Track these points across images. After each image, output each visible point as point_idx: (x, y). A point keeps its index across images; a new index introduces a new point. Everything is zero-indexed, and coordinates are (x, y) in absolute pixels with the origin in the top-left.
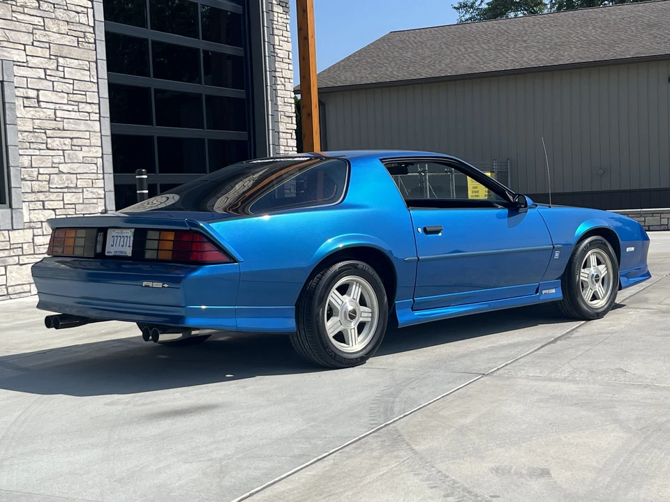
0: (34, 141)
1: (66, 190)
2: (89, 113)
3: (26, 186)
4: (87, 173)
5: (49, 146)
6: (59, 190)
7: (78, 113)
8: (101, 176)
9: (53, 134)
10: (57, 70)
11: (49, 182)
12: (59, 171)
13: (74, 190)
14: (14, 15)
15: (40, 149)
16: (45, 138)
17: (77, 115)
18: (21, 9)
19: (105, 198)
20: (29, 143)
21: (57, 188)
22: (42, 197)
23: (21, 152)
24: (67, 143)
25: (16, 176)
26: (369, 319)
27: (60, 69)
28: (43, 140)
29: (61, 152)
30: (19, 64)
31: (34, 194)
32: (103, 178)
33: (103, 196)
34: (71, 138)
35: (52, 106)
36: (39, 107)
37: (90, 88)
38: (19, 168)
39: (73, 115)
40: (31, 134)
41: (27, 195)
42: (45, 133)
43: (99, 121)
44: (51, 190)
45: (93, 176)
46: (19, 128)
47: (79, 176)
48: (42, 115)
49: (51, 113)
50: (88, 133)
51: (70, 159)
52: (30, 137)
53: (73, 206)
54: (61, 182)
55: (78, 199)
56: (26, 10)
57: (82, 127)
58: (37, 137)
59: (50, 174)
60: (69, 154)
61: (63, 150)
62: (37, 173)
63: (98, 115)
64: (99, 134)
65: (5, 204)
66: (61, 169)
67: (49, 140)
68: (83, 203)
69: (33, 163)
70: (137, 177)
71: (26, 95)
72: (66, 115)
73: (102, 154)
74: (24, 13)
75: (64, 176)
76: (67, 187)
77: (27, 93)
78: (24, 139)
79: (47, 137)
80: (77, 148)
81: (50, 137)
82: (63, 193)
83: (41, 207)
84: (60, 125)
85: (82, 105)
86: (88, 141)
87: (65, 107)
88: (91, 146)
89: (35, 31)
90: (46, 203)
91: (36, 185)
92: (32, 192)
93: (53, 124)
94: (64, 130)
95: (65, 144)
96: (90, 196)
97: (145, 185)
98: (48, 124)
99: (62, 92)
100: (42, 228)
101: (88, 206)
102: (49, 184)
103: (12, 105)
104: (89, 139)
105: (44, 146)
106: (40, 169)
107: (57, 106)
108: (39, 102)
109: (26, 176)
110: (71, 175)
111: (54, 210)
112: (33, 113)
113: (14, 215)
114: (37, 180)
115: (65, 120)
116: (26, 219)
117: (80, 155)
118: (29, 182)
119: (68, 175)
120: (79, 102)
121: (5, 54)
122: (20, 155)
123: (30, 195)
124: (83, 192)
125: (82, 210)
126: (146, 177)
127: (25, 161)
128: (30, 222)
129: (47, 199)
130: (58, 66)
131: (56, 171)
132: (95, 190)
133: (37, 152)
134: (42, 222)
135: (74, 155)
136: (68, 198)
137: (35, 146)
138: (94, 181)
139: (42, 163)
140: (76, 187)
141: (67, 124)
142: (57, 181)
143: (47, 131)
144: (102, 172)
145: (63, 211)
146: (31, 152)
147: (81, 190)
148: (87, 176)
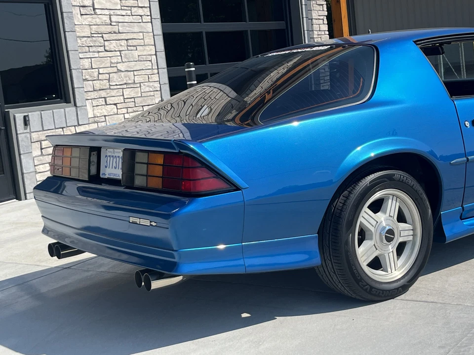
0: (92, 45)
1: (125, 86)
2: (141, 16)
3: (88, 86)
4: (143, 70)
5: (107, 48)
6: (118, 87)
7: (131, 17)
8: (156, 71)
9: (109, 37)
11: (109, 80)
12: (118, 69)
13: (132, 86)
15: (99, 52)
16: (103, 41)
17: (131, 19)
19: (161, 90)
20: (88, 47)
21: (116, 85)
22: (103, 94)
23: (81, 56)
24: (123, 44)
25: (77, 77)
26: (411, 238)
28: (100, 43)
29: (119, 52)
31: (96, 92)
32: (158, 73)
33: (159, 89)
34: (127, 40)
35: (107, 12)
36: (95, 14)
38: (80, 70)
39: (127, 19)
40: (89, 39)
41: (90, 94)
42: (102, 37)
43: (151, 22)
44: (112, 87)
45: (149, 72)
46: (78, 34)
47: (136, 73)
48: (98, 21)
49: (106, 19)
50: (141, 34)
51: (127, 59)
52: (89, 42)
53: (133, 100)
54: (119, 80)
55: (137, 93)
57: (136, 29)
58: (95, 41)
59: (109, 74)
60: (126, 55)
61: (120, 51)
62: (97, 73)
63: (149, 17)
64: (152, 34)
65: (70, 103)
66: (119, 68)
67: (106, 43)
68: (141, 97)
69: (93, 65)
70: (186, 70)
71: (82, 5)
72: (121, 19)
73: (156, 52)
75: (123, 74)
76: (125, 84)
77: (82, 2)
78: (82, 44)
79: (104, 41)
80: (132, 48)
81: (107, 41)
82: (123, 89)
83: (104, 103)
84: (116, 29)
85: (134, 10)
86: (142, 41)
87: (119, 12)
88: (145, 45)
90: (107, 99)
91: (98, 85)
92: (94, 90)
93: (109, 29)
94: (120, 33)
95: (121, 45)
96: (147, 89)
97: (194, 76)
98: (103, 29)
100: (106, 121)
101: (145, 98)
102: (109, 82)
103: (69, 14)
104: (143, 39)
105: (102, 49)
106: (100, 70)
107: (112, 12)
108: (94, 9)
109: (87, 77)
110: (129, 73)
111: (115, 104)
112: (90, 19)
113: (79, 113)
114: (98, 80)
115: (120, 24)
116: (90, 115)
117: (136, 53)
118: (91, 82)
119: (126, 73)
120: (131, 7)
122: (80, 58)
123: (92, 93)
124: (140, 87)
125: (141, 103)
126: (194, 69)
127: (86, 63)
128: (95, 117)
129: (108, 95)
131: (115, 70)
132: (151, 84)
133: (96, 55)
134: (105, 116)
135: (130, 55)
136: (127, 93)
137: (94, 49)
138: (149, 76)
139: (101, 64)
140: (134, 83)
141: (122, 27)
142: (116, 79)
143: (104, 35)
144: (157, 68)
145: (124, 105)
146: (91, 55)
147: (138, 85)
148: (143, 72)
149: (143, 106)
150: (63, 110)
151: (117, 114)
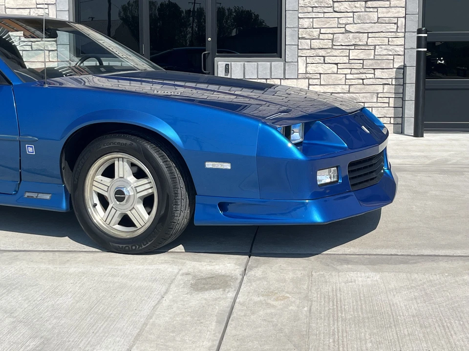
0: (317, 6)
1: (353, 47)
3: (304, 44)
4: (381, 32)
5: (336, 9)
6: (344, 47)
8: (402, 35)
11: (332, 40)
13: (363, 47)
15: (324, 13)
19: (404, 55)
20: (313, 7)
21: (342, 45)
22: (322, 53)
23: (301, 15)
25: (292, 35)
28: (328, 4)
29: (352, 14)
31: (313, 50)
32: (404, 37)
33: (402, 53)
34: (365, 2)
38: (297, 29)
41: (305, 51)
44: (334, 47)
45: (391, 35)
47: (371, 35)
51: (361, 20)
52: (313, 3)
53: (361, 62)
54: (346, 40)
55: (370, 54)
58: (321, 2)
59: (334, 34)
60: (360, 16)
61: (354, 12)
62: (319, 33)
65: (281, 58)
66: (347, 29)
67: (336, 4)
68: (374, 59)
69: (314, 25)
73: (406, 14)
75: (351, 35)
76: (354, 45)
78: (305, 5)
79: (334, 2)
80: (371, 10)
81: (337, 2)
82: (350, 50)
83: (322, 62)
86: (388, 3)
88: (390, 7)
90: (326, 58)
91: (315, 44)
92: (311, 49)
95: (356, 7)
96: (385, 52)
100: (320, 78)
101: (379, 61)
102: (332, 42)
105: (331, 10)
106: (322, 29)
109: (304, 36)
110: (361, 34)
111: (337, 64)
113: (287, 67)
114: (318, 39)
116: (302, 70)
117: (374, 16)
118: (309, 41)
119: (357, 34)
122: (299, 18)
123: (308, 51)
124: (374, 49)
125: (371, 65)
127: (306, 23)
128: (307, 73)
129: (328, 55)
131: (343, 30)
132: (391, 47)
133: (321, 15)
134: (320, 74)
135: (365, 17)
136: (354, 54)
137: (319, 10)
138: (390, 39)
139: (325, 24)
140: (367, 45)
142: (341, 39)
144: (404, 31)
145: (348, 66)
146: (313, 15)
147: (372, 48)
148: (382, 35)
149: (374, 69)
150: (269, 63)
151: (337, 73)
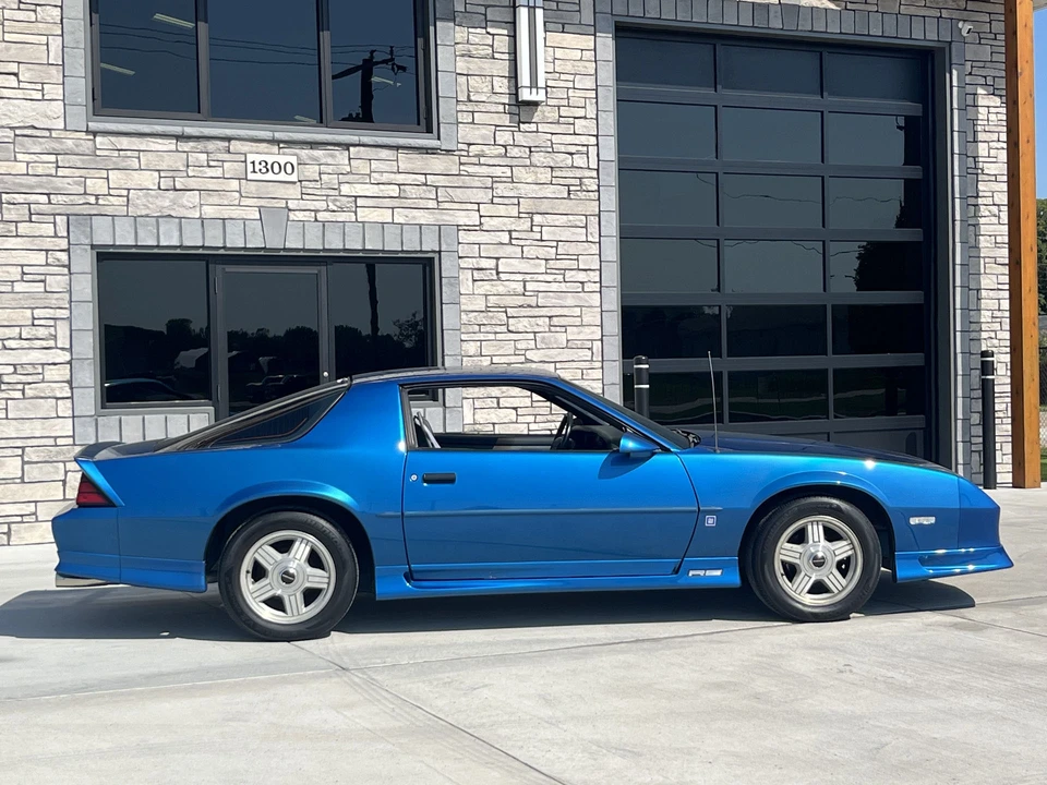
0: (486, 323)
2: (582, 283)
4: (573, 361)
5: (512, 328)
7: (563, 284)
8: (598, 365)
9: (518, 312)
10: (532, 231)
12: (526, 359)
14: (462, 168)
15: (496, 333)
16: (506, 318)
17: (563, 287)
18: (475, 160)
20: (479, 325)
22: (495, 392)
23: (464, 337)
24: (541, 323)
27: (535, 228)
28: (500, 320)
29: (532, 335)
30: (469, 229)
31: (482, 389)
32: (602, 367)
34: (550, 317)
35: (520, 277)
36: (499, 279)
37: (585, 250)
38: (460, 358)
39: (554, 287)
40: (482, 314)
41: (471, 390)
42: (506, 312)
43: (600, 292)
45: (587, 365)
46: (463, 307)
47: (558, 366)
48: (501, 289)
49: (519, 287)
50: (578, 309)
51: (546, 344)
52: (481, 318)
53: (548, 404)
56: (483, 160)
57: (570, 301)
58: (492, 318)
60: (544, 338)
61: (535, 333)
62: (489, 362)
63: (598, 285)
64: (599, 309)
65: (436, 400)
66: (529, 357)
67: (512, 321)
69: (483, 351)
70: (635, 366)
71: (476, 267)
72: (543, 286)
73: (602, 336)
74: (480, 164)
77: (477, 263)
78: (469, 321)
79: (508, 317)
80: (558, 329)
81: (513, 317)
83: (496, 406)
84: (532, 301)
85: (568, 274)
86: (579, 319)
87: (541, 278)
88: (582, 325)
89: (495, 185)
90: (501, 400)
93: (520, 300)
94: (538, 306)
95: (538, 325)
97: (645, 377)
98: (509, 301)
99: (538, 258)
100: (494, 431)
103: (453, 280)
104: (580, 316)
105: (504, 329)
106: (494, 357)
107: (528, 277)
108: (498, 273)
110: (546, 365)
111: (515, 409)
112: (488, 287)
113: (447, 416)
115: (540, 294)
116: (467, 420)
117: (562, 338)
119: (541, 364)
120: (565, 270)
121: (445, 217)
122: (462, 341)
126: (647, 366)
127: (472, 348)
128: (475, 424)
129: (504, 395)
130: (532, 225)
131: (522, 359)
132: (586, 383)
133: (492, 337)
134: (494, 424)
135: (552, 340)
137: (488, 329)
138: (584, 371)
139: (498, 350)
141: (543, 298)
143: (508, 310)
144: (600, 359)
145: (530, 411)
146: (481, 336)
148: (574, 365)
151: (516, 423)
